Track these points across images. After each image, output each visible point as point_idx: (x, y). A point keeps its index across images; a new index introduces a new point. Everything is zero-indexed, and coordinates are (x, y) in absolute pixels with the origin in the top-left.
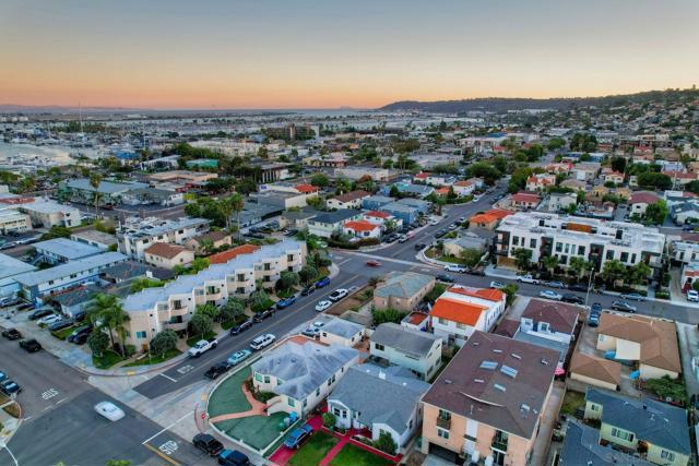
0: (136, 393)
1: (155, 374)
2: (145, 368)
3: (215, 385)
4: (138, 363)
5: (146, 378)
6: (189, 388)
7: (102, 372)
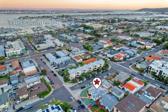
0: (70, 89)
1: (73, 86)
2: (71, 84)
3: (82, 90)
4: (70, 83)
5: (72, 86)
6: (78, 90)
7: (65, 83)
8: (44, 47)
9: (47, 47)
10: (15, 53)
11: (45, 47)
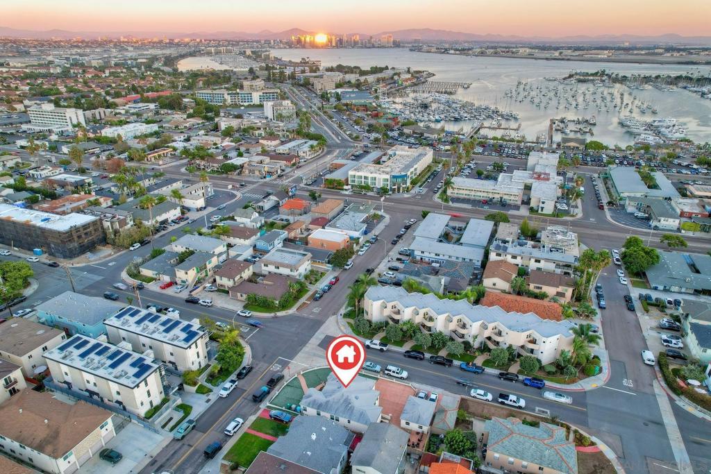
0: (323, 338)
2: (349, 331)
8: (473, 193)
9: (485, 195)
10: (369, 182)
11: (479, 194)
